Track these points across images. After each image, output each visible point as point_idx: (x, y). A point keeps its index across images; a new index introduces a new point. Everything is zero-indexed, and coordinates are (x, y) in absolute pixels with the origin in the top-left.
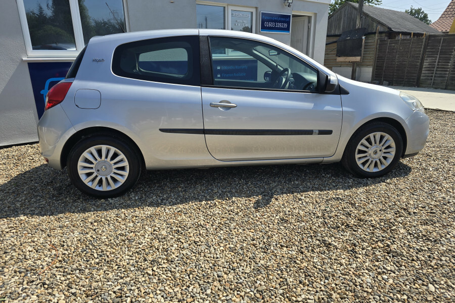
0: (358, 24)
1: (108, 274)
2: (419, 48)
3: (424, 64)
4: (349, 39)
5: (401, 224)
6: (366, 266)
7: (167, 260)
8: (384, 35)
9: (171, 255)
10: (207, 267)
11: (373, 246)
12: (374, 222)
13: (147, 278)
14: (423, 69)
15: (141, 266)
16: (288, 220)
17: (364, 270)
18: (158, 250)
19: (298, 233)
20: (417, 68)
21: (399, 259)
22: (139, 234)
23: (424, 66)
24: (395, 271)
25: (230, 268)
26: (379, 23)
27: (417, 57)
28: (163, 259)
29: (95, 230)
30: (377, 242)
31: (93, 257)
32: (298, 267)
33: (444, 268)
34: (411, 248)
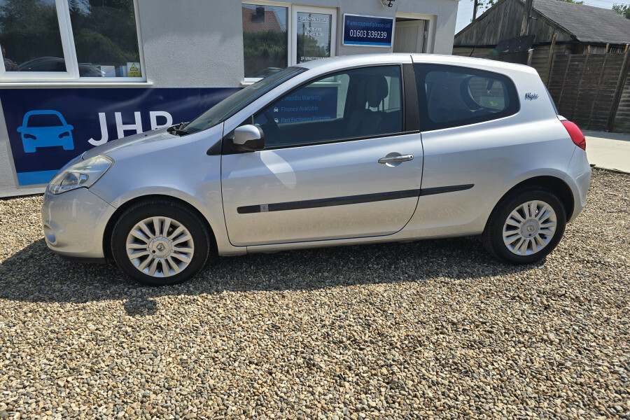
0: (524, 29)
1: (12, 381)
2: (617, 69)
3: (623, 95)
4: (508, 53)
5: (434, 344)
6: (345, 398)
7: (91, 369)
8: (564, 47)
9: (100, 363)
10: (136, 383)
11: (373, 372)
12: (395, 339)
13: (55, 390)
14: (620, 104)
15: (56, 374)
16: (279, 328)
17: (339, 403)
18: (88, 355)
19: (284, 346)
20: (611, 101)
21: (396, 392)
22: (75, 333)
23: (622, 99)
24: (381, 408)
25: (164, 387)
26: (558, 28)
27: (612, 83)
28: (87, 368)
29: (24, 323)
30: (382, 366)
31: (4, 358)
32: (254, 393)
33: (451, 411)
34: (424, 379)
